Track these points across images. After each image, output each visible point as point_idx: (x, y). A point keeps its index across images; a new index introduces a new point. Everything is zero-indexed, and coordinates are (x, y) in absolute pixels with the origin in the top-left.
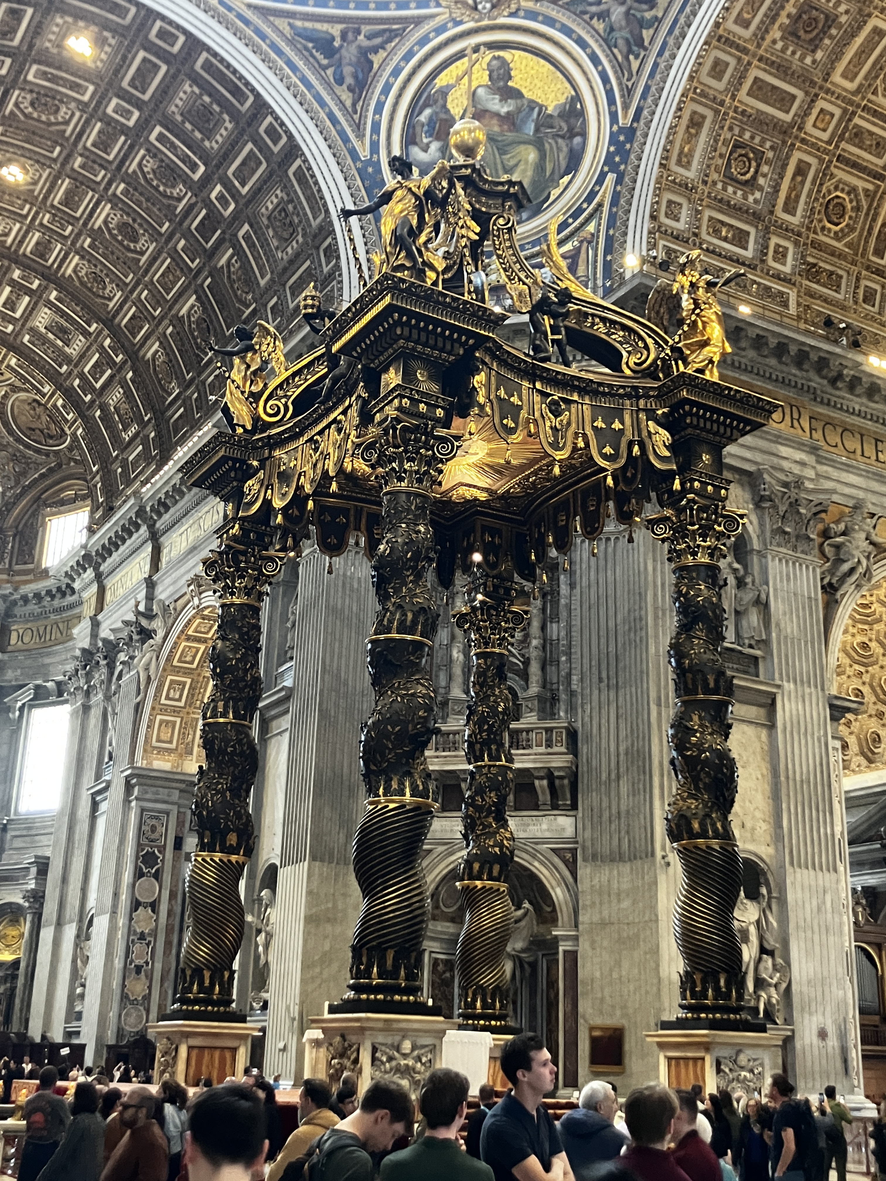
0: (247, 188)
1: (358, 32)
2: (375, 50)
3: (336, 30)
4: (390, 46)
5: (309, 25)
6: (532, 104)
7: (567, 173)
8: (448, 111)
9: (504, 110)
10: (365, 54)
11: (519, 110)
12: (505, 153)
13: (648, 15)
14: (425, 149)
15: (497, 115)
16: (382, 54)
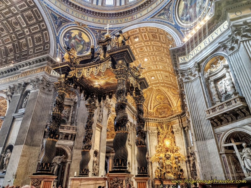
0: (33, 32)
1: (61, 19)
3: (58, 16)
5: (54, 13)
6: (83, 40)
7: (86, 51)
9: (79, 39)
10: (61, 22)
11: (81, 40)
12: (78, 45)
13: (102, 36)
14: (66, 39)
16: (64, 23)
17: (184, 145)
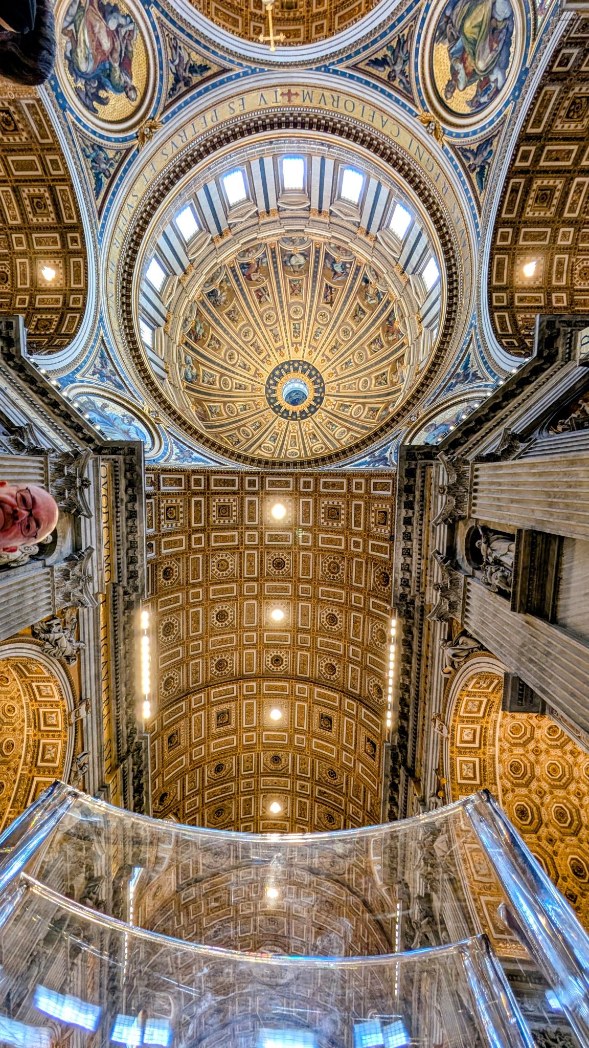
2: (472, 151)
4: (467, 147)
8: (477, 91)
10: (475, 155)
11: (457, 59)
12: (475, 41)
15: (465, 68)
16: (472, 146)
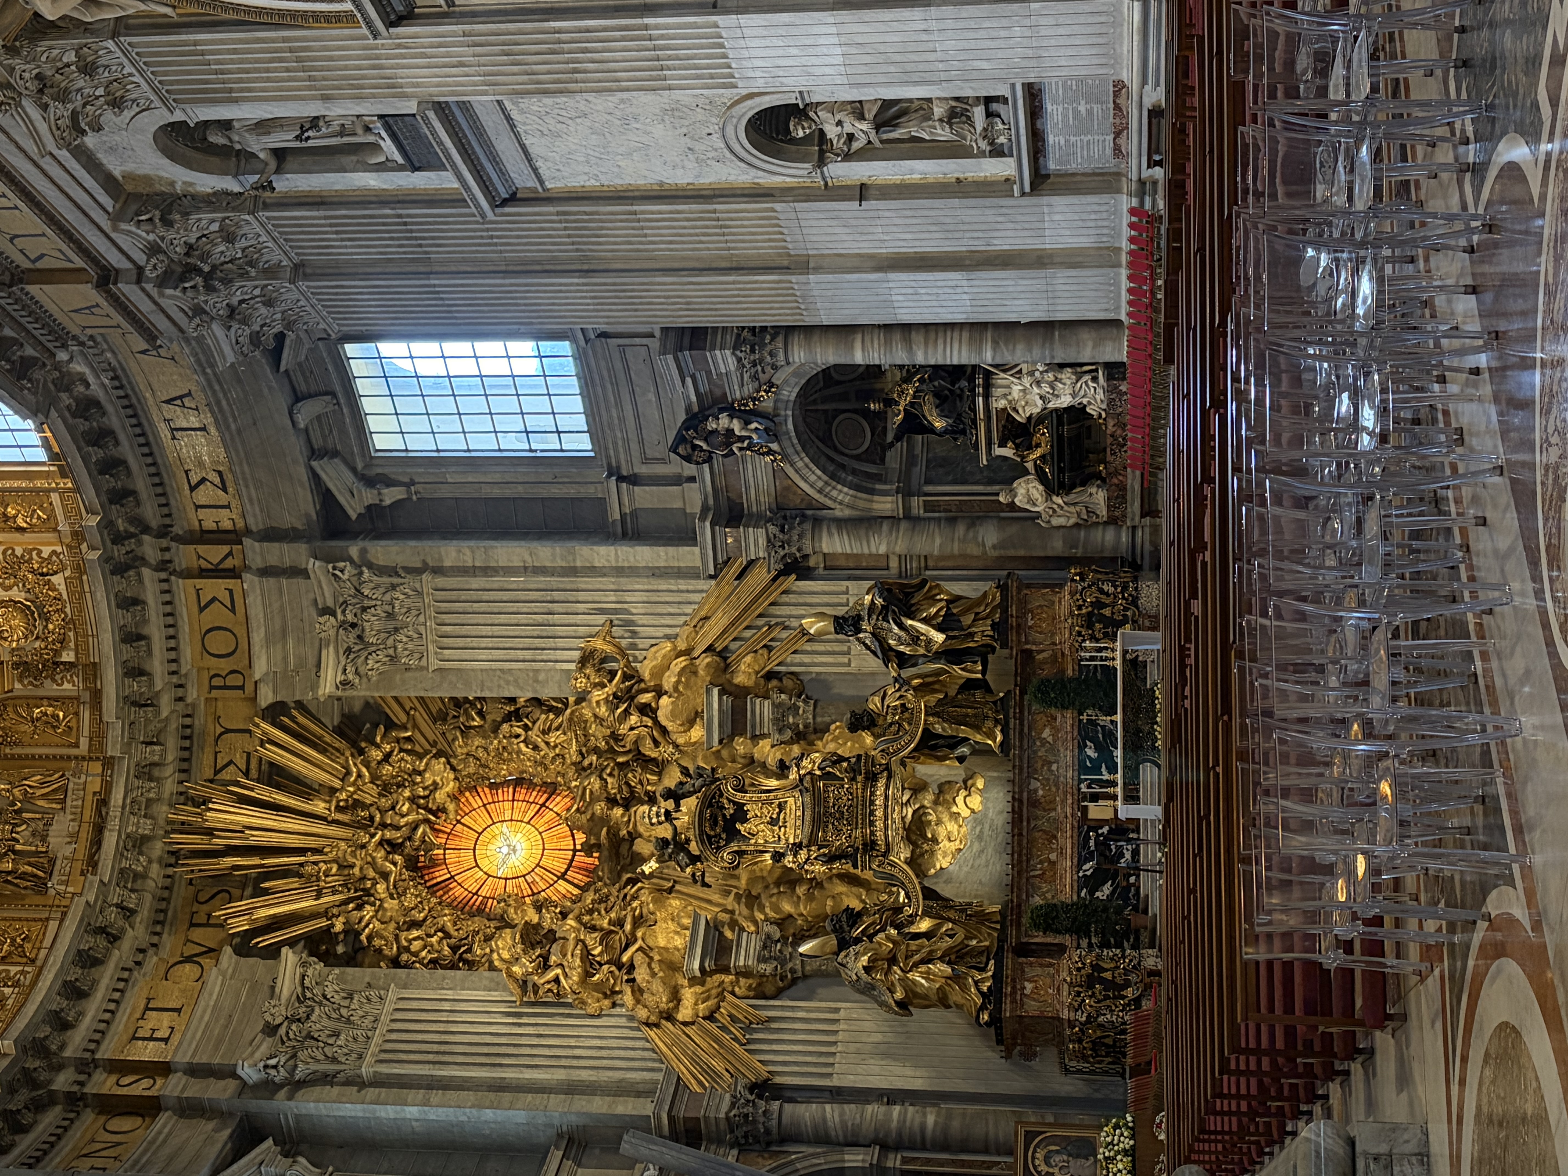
17: (572, 571)
